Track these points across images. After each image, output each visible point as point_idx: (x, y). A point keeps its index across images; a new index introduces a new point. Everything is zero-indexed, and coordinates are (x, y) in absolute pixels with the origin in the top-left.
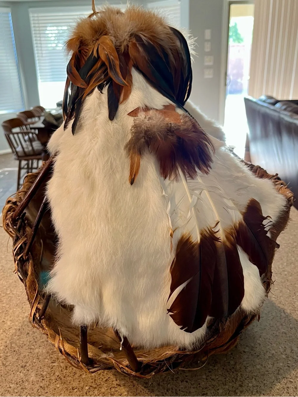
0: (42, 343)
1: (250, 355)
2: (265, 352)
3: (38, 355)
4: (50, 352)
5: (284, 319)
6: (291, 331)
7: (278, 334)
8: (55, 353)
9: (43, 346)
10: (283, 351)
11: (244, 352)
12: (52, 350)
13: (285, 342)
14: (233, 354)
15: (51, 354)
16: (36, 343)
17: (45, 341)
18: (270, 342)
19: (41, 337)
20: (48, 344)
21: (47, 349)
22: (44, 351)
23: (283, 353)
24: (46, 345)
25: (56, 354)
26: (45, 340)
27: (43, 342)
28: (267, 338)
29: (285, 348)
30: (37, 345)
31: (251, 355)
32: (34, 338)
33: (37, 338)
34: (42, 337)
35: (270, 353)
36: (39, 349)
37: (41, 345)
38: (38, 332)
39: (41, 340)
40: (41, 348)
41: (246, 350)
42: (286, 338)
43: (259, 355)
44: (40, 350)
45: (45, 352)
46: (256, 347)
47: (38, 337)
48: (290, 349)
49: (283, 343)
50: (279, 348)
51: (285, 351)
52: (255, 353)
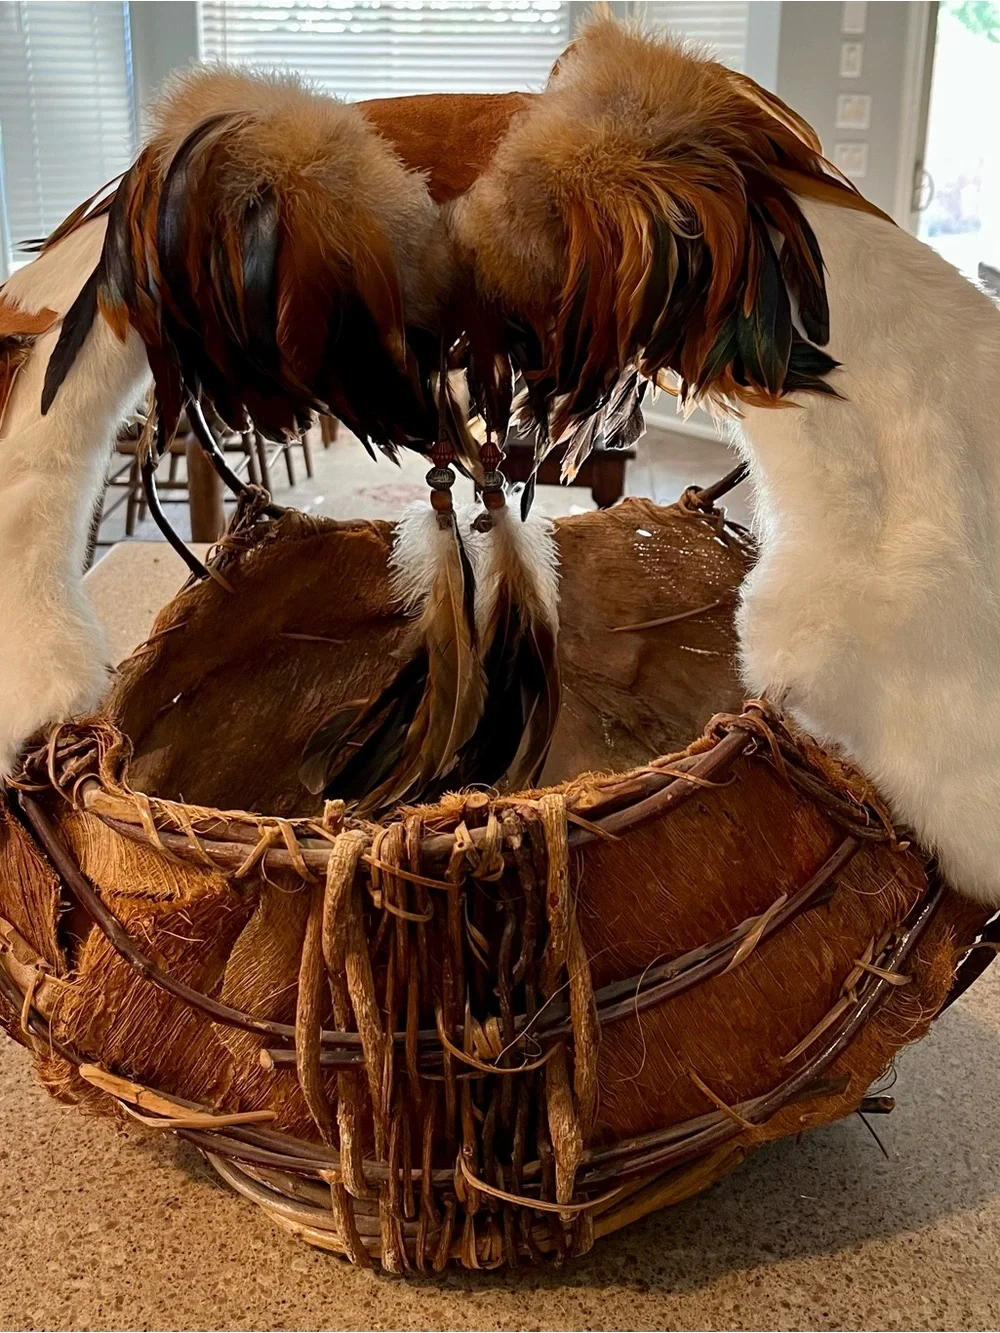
0: (48, 1198)
1: (806, 1318)
2: (863, 1314)
3: (28, 1243)
4: (72, 1234)
5: (959, 1189)
6: (977, 1237)
7: (926, 1245)
8: (89, 1242)
9: (51, 1210)
10: (934, 1315)
11: (786, 1305)
12: (78, 1230)
13: (946, 1282)
14: (742, 1310)
15: (74, 1245)
16: (28, 1196)
17: (61, 1193)
18: (891, 1274)
19: (48, 1174)
20: (68, 1206)
21: (61, 1223)
22: (50, 1231)
23: (930, 1322)
24: (59, 1207)
25: (91, 1246)
26: (61, 1188)
27: (52, 1193)
28: (882, 1258)
29: (943, 1306)
30: (31, 1203)
31: (810, 1318)
32: (24, 1174)
33: (32, 1175)
34: (52, 1176)
35: (881, 1318)
36: (35, 1219)
37: (42, 1205)
38: (40, 1155)
39: (47, 1187)
40: (41, 1213)
41: (792, 1300)
42: (955, 1267)
43: (838, 1320)
44: (36, 1222)
45: (53, 1235)
46: (835, 1291)
47: (38, 1172)
48: (959, 1308)
49: (938, 1283)
50: (921, 1303)
51: (941, 1316)
52: (826, 1315)
